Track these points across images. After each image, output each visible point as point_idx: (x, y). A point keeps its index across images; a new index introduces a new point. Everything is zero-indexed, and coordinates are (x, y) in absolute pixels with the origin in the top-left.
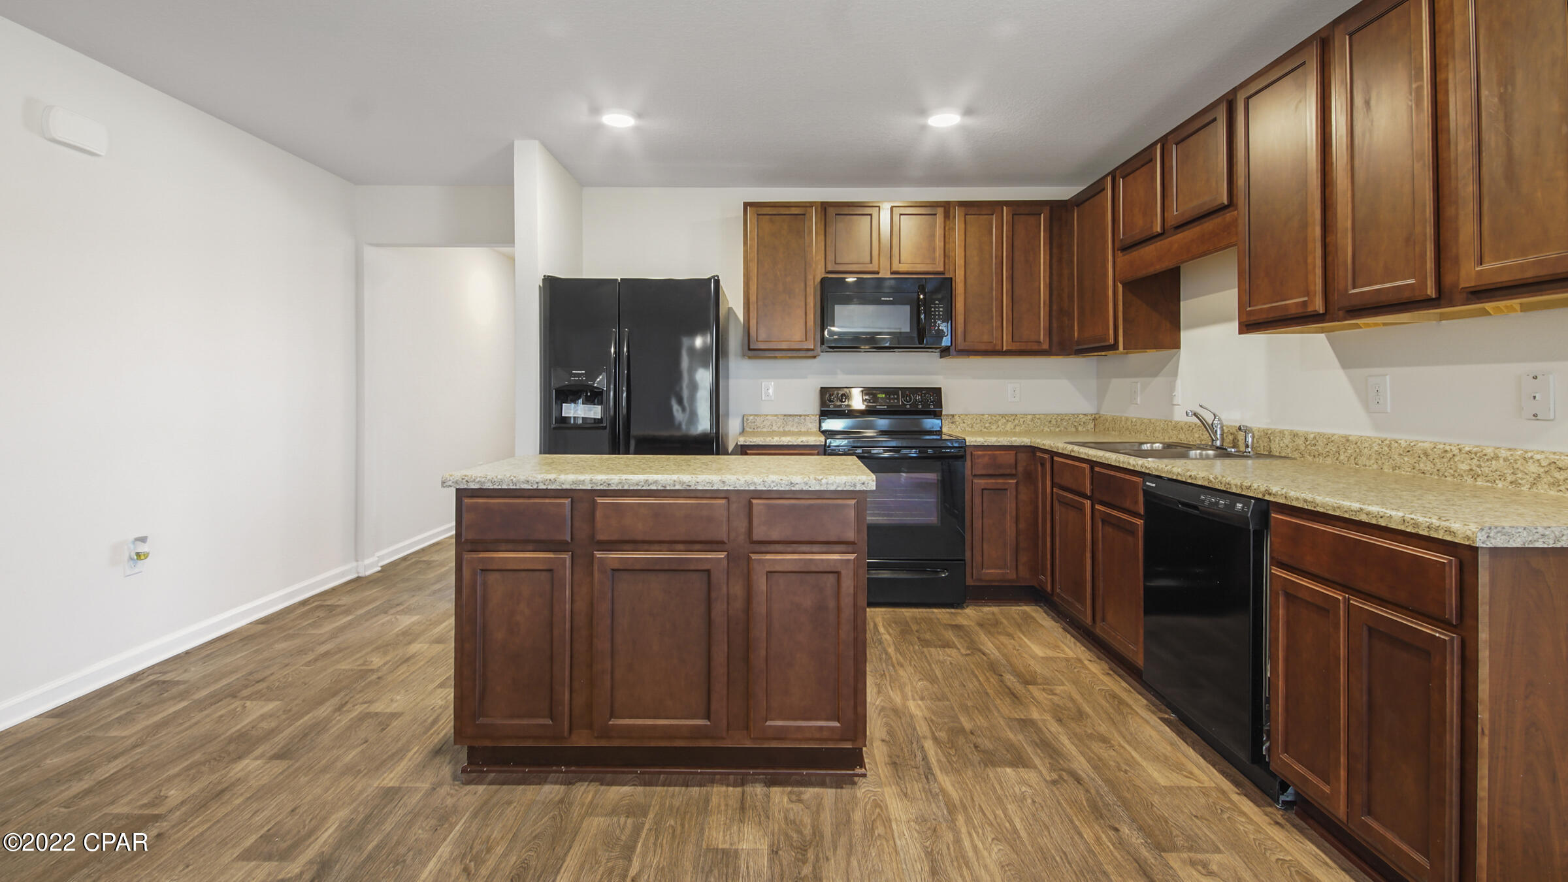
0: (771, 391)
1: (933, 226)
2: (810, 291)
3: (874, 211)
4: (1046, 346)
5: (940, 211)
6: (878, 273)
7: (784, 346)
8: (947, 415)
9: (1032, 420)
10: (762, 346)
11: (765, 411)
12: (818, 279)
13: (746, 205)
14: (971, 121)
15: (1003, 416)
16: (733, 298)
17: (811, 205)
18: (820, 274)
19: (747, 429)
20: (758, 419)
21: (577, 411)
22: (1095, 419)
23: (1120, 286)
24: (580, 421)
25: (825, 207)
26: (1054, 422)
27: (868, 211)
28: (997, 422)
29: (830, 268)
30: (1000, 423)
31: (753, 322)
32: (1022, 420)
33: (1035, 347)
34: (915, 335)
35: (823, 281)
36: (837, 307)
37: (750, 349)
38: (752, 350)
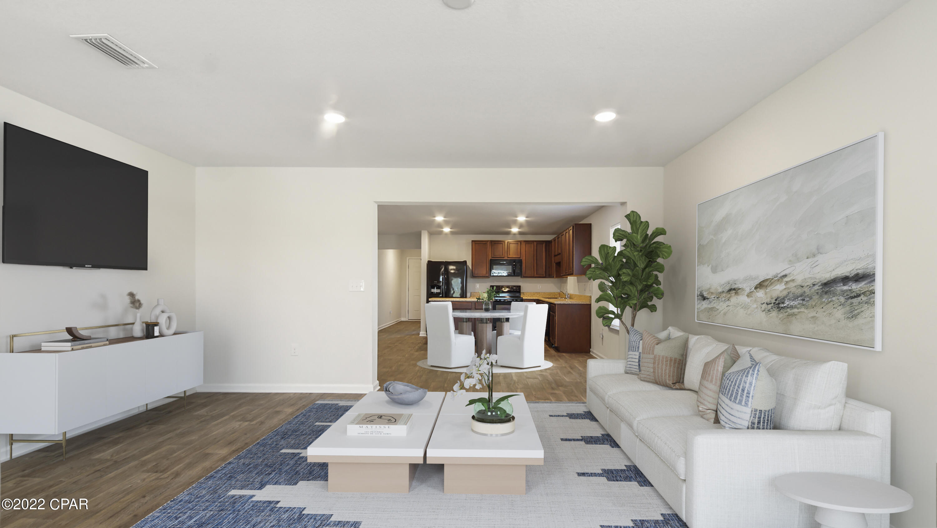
0: (478, 286)
1: (518, 245)
2: (488, 262)
3: (503, 243)
4: (544, 276)
5: (519, 243)
6: (504, 258)
7: (481, 275)
8: (522, 293)
9: (544, 294)
10: (476, 275)
11: (476, 291)
12: (490, 259)
13: (472, 241)
14: (527, 219)
15: (536, 293)
16: (469, 264)
17: (488, 241)
18: (490, 258)
19: (472, 296)
20: (475, 294)
21: (435, 291)
22: (559, 294)
23: (555, 264)
24: (435, 293)
25: (491, 241)
26: (549, 294)
27: (502, 243)
28: (535, 294)
29: (492, 257)
30: (536, 295)
31: (474, 270)
32: (541, 294)
33: (542, 276)
34: (513, 273)
35: (491, 260)
36: (494, 266)
37: (473, 276)
38: (474, 276)
